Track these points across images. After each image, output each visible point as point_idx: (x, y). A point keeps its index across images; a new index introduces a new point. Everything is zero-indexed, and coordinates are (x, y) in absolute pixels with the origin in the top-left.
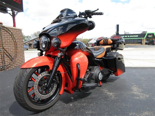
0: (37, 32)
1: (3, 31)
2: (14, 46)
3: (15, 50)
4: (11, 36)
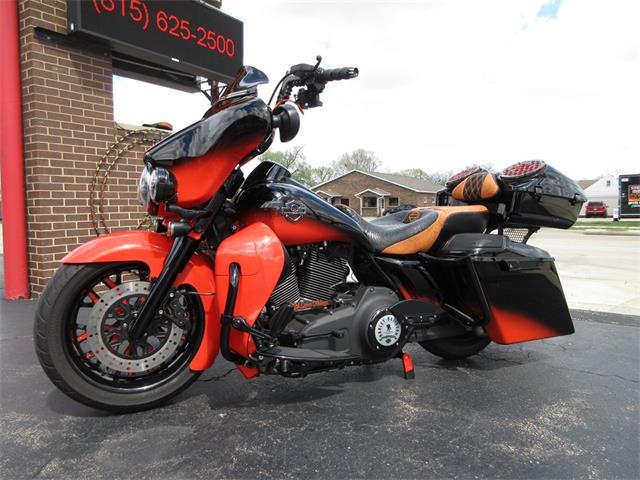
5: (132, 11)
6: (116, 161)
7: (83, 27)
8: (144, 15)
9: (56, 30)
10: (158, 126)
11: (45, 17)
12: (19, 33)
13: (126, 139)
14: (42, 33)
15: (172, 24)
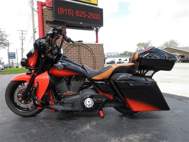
0: (168, 42)
1: (82, 48)
2: (92, 61)
3: (93, 65)
4: (90, 52)
5: (68, 12)
6: (66, 52)
7: (55, 19)
8: (72, 13)
9: (51, 21)
10: (79, 41)
11: (48, 18)
12: (43, 23)
13: (69, 46)
14: (47, 22)
15: (80, 13)
